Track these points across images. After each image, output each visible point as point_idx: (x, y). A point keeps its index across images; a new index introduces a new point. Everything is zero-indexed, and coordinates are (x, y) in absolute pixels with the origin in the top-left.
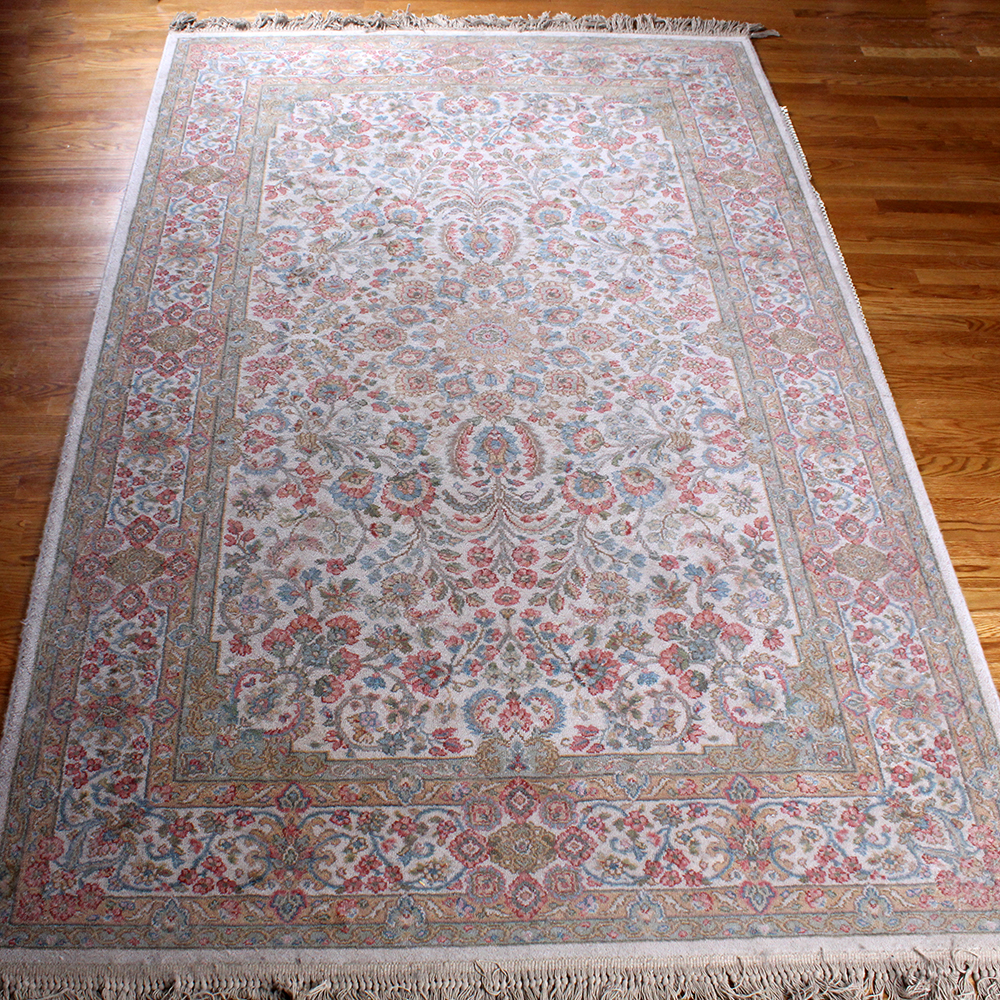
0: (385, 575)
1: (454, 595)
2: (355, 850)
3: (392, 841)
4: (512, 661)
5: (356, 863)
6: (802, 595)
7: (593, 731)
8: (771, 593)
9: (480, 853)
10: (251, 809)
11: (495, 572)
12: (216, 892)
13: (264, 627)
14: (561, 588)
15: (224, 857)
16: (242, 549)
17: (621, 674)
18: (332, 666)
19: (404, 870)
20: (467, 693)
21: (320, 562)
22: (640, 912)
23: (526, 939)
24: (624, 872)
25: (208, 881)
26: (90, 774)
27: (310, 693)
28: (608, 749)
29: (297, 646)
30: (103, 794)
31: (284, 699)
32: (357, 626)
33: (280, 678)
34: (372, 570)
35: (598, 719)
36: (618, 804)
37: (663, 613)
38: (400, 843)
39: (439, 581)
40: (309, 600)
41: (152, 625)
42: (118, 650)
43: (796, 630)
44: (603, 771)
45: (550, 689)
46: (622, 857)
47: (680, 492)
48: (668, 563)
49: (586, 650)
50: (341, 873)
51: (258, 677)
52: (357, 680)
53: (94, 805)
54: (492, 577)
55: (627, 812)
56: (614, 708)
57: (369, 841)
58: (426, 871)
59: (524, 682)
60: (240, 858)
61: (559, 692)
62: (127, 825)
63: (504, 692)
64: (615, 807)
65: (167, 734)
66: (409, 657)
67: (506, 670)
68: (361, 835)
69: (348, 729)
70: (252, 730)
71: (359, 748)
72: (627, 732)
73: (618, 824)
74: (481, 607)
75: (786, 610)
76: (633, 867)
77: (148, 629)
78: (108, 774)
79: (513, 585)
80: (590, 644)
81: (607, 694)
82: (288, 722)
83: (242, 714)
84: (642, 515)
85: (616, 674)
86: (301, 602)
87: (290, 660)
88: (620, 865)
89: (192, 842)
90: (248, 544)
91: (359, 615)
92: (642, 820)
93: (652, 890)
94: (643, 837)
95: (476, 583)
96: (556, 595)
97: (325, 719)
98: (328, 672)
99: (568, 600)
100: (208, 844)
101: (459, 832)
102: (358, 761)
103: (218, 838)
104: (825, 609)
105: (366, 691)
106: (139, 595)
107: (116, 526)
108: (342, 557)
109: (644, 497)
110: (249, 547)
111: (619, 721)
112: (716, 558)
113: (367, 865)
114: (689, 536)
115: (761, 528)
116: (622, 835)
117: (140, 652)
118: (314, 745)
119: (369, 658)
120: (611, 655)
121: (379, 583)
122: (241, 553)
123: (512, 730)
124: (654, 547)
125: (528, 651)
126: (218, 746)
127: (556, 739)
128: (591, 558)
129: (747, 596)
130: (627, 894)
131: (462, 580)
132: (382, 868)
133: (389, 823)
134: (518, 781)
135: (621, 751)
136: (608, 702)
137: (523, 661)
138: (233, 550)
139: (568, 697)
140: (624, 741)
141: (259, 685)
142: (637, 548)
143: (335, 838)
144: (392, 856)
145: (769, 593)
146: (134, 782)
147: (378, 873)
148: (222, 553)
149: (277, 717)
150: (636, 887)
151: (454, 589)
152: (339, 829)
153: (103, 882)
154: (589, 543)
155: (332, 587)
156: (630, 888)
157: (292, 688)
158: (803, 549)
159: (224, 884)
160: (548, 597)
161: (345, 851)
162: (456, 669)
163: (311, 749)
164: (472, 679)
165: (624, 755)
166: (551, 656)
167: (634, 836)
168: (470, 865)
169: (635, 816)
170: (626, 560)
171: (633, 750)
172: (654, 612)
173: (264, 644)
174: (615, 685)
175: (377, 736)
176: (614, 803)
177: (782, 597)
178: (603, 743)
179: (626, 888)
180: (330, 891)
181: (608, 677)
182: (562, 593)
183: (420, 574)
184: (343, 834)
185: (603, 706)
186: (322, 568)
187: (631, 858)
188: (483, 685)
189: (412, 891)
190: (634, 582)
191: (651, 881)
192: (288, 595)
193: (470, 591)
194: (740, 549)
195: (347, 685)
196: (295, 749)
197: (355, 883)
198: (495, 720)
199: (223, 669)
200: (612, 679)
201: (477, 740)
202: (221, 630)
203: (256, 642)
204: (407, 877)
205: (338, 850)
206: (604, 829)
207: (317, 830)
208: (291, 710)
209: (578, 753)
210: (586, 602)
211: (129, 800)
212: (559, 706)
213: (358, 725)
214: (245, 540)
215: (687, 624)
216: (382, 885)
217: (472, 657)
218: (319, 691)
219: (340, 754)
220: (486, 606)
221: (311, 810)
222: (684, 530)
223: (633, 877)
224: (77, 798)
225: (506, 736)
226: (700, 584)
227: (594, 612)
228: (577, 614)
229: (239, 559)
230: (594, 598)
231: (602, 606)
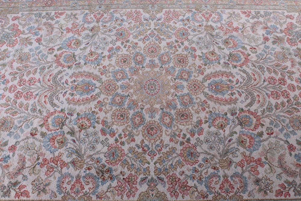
0: (291, 129)
1: (296, 105)
6: (271, 7)
8: (272, 14)
11: (282, 91)
14: (284, 71)
16: (290, 189)
21: (291, 155)
34: (290, 134)
37: (287, 43)
39: (291, 110)
43: (285, 11)
47: (234, 32)
48: (266, 39)
54: (284, 92)
74: (298, 96)
75: (278, 12)
79: (286, 86)
84: (247, 44)
90: (287, 186)
95: (288, 97)
96: (287, 72)
99: (289, 69)
104: (275, 3)
108: (286, 146)
109: (237, 42)
110: (289, 185)
112: (261, 26)
114: (253, 32)
115: (246, 13)
121: (296, 131)
122: (293, 189)
124: (260, 42)
128: (269, 60)
129: (275, 21)
131: (288, 102)
138: (292, 193)
142: (262, 47)
145: (272, 15)
148: (295, 197)
151: (292, 105)
154: (263, 60)
158: (253, 4)
160: (289, 75)
170: (267, 51)
172: (287, 45)
177: (274, 12)
182: (286, 71)
183: (289, 116)
186: (293, 153)
190: (276, 49)
193: (292, 100)
194: (256, 20)
210: (288, 64)
214: (285, 188)
215: (290, 37)
220: (297, 94)
222: (251, 33)
226: (273, 32)
227: (292, 62)
228: (294, 67)
229: (296, 190)
230: (286, 61)
231: (289, 59)
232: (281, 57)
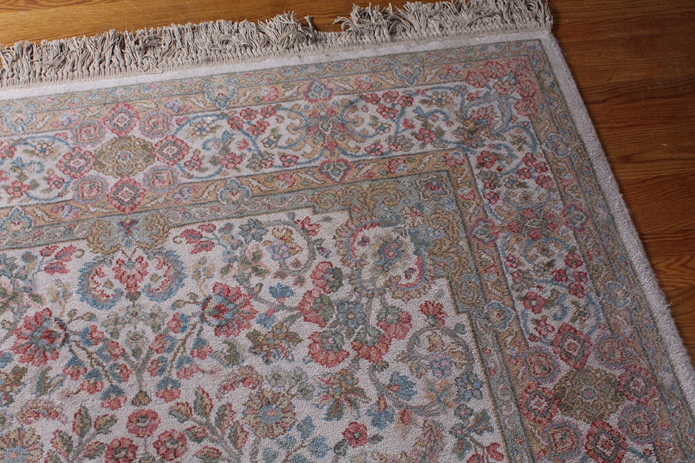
0: (295, 433)
1: (207, 415)
2: (272, 138)
3: (241, 148)
4: (135, 337)
5: (269, 128)
7: (50, 269)
9: (162, 149)
10: (370, 158)
11: (158, 458)
12: (380, 94)
13: (415, 339)
14: (75, 444)
15: (381, 119)
16: (477, 444)
17: (14, 337)
18: (330, 304)
19: (227, 127)
20: (181, 294)
21: (377, 438)
22: (24, 118)
23: (121, 89)
24: (35, 147)
25: (388, 100)
26: (523, 166)
27: (346, 271)
28: (36, 252)
29: (373, 321)
30: (503, 152)
31: (371, 261)
32: (314, 356)
33: (381, 282)
34: (311, 437)
35: (44, 283)
36: (33, 202)
38: (233, 148)
39: (228, 431)
40: (376, 383)
41: (537, 322)
42: (557, 288)
44: (43, 230)
45: (94, 310)
46: (35, 158)
49: (50, 362)
50: (280, 120)
51: (404, 281)
52: (300, 292)
53: (507, 143)
54: (163, 450)
55: (25, 195)
56: (26, 296)
57: (260, 145)
58: (208, 129)
59: (122, 314)
60: (368, 120)
61: (84, 308)
62: (472, 132)
63: (143, 300)
64: (36, 199)
65: (471, 210)
66: (249, 326)
67: (141, 326)
68: (269, 151)
69: (299, 240)
70: (393, 225)
71: (285, 223)
72: (15, 272)
73: (35, 185)
74: (173, 403)
76: (26, 151)
77: (538, 317)
78: (508, 168)
79: (137, 441)
80: (45, 372)
81: (31, 313)
82: (359, 238)
83: (408, 240)
85: (19, 337)
86: (384, 377)
87: (376, 304)
88: (37, 152)
89: (412, 127)
90: (472, 452)
91: (315, 371)
92: (11, 190)
93: (12, 135)
94: (13, 177)
95: (182, 437)
96: (81, 435)
97: (323, 246)
98: (334, 297)
99: (67, 428)
100: (398, 127)
101: (182, 162)
102: (284, 210)
103: (392, 133)
105: (289, 281)
106: (568, 358)
107: (640, 449)
108: (352, 451)
110: (469, 447)
111: (22, 283)
113: (259, 128)
116: (33, 176)
117: (534, 289)
118: (328, 219)
119: (292, 319)
120: (22, 361)
121: (300, 418)
122: (476, 437)
123: (133, 260)
125: (117, 351)
126: (419, 206)
127: (89, 257)
130: (34, 131)
131: (199, 440)
132: (246, 127)
133: (245, 162)
134: (128, 210)
135: (23, 251)
136: (31, 303)
137: (121, 340)
138: (487, 439)
139: (75, 303)
140: (20, 263)
141: (400, 272)
143: (291, 145)
144: (239, 137)
146: (481, 165)
147: (249, 123)
148: (497, 431)
149: (372, 241)
150: (24, 137)
151: (208, 424)
152: (289, 152)
153: (472, 90)
155: (353, 404)
156: (30, 135)
157: (366, 275)
159: (376, 100)
160: (92, 430)
161: (279, 136)
162: (197, 319)
163: (330, 215)
164: (178, 310)
165: (20, 248)
166: (91, 349)
167: (22, 176)
168: (170, 138)
169: (18, 194)
171: (10, 254)
173: (409, 319)
174: (21, 324)
175: (268, 237)
176: (36, 202)
178: (40, 258)
179: (34, 135)
180: (285, 105)
181: (28, 332)
182: (75, 437)
183: (251, 438)
184: (285, 148)
185: (37, 298)
186: (372, 431)
187: (26, 158)
188: (166, 305)
189: (218, 112)
191: (11, 142)
192: (400, 386)
193: (189, 424)
195: (309, 285)
196: (346, 213)
197: (266, 114)
198: (152, 268)
199: (442, 284)
200: (24, 330)
201: (169, 245)
202: (460, 327)
203: (419, 321)
204: (224, 122)
205: (286, 136)
206: (48, 180)
207: (308, 149)
208: (360, 250)
209: (67, 245)
210: (45, 429)
211: (479, 150)
212: (85, 290)
213: (290, 245)
214: (477, 456)
216: (244, 113)
217: (180, 336)
218: (336, 273)
219: (301, 214)
220: (166, 406)
221: (318, 163)
223: (26, 144)
224: (525, 146)
225: (140, 252)
227: (37, 415)
228: (58, 410)
229: (474, 426)
230: (35, 437)
231: (26, 427)
232: (17, 453)
